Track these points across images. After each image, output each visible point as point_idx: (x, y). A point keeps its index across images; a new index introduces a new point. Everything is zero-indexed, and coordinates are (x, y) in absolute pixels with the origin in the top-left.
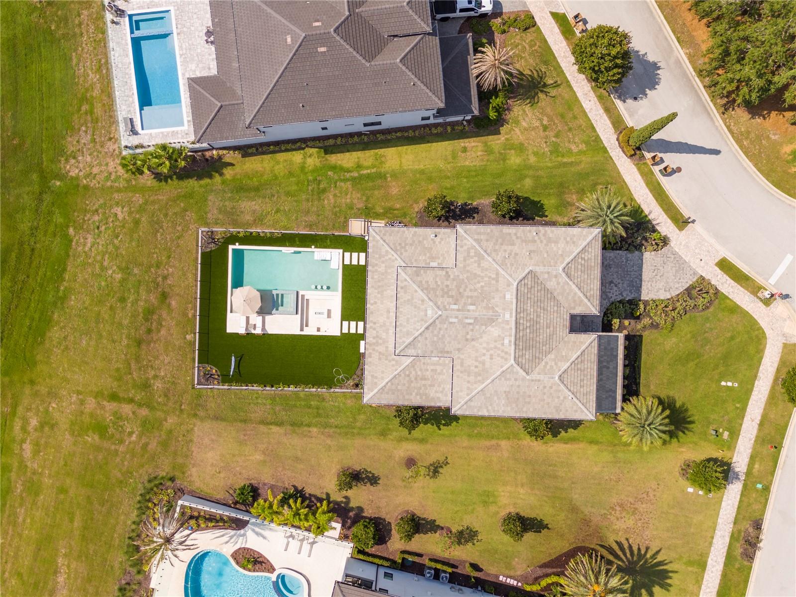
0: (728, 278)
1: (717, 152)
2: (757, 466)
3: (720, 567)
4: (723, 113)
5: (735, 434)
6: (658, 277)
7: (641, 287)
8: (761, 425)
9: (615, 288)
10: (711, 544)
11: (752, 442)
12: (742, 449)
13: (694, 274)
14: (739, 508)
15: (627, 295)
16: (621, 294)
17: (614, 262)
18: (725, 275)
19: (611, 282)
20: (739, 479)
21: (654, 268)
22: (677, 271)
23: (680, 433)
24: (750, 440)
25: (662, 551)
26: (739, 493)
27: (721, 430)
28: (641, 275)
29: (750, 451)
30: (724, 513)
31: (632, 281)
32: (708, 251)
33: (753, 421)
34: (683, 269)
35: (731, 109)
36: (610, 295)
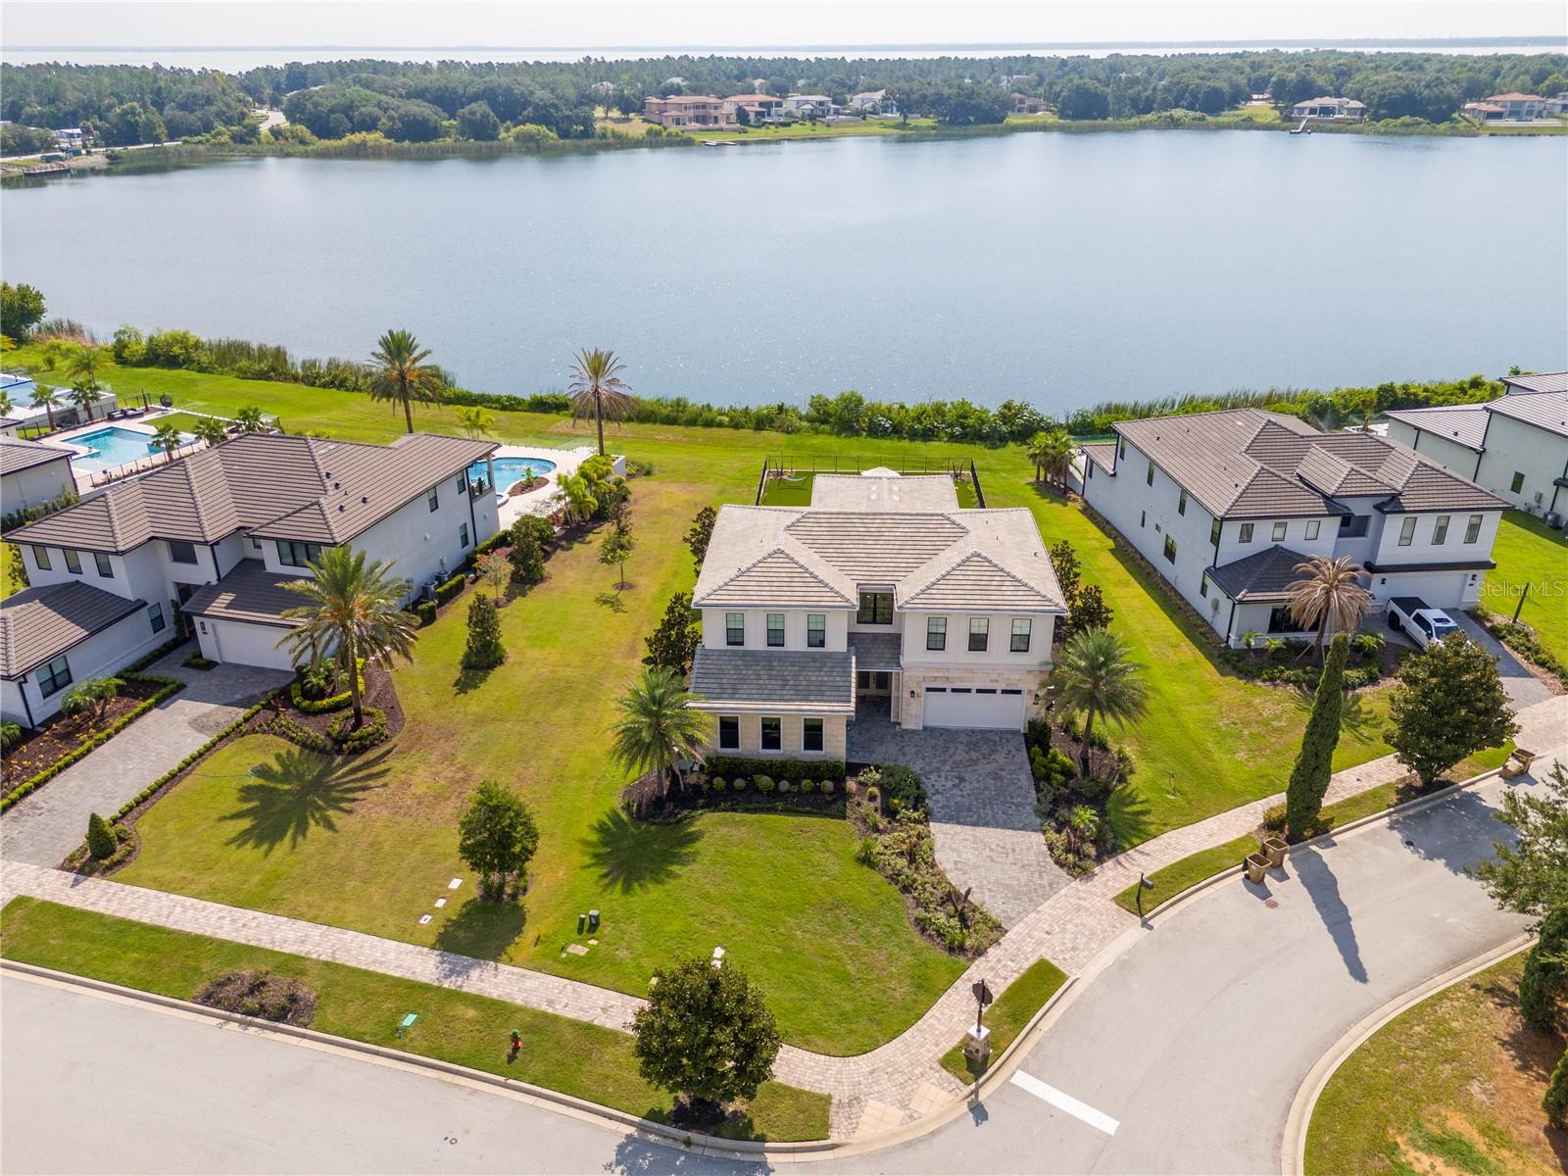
0: (1010, 981)
1: (1358, 973)
2: (471, 1013)
3: (226, 933)
4: (1476, 986)
5: (577, 971)
6: (987, 852)
7: (959, 823)
8: (588, 1028)
9: (949, 784)
10: (298, 916)
11: (544, 1007)
12: (528, 983)
13: (1010, 919)
14: (367, 973)
15: (937, 801)
16: (937, 792)
17: (1008, 786)
18: (1016, 976)
19: (962, 780)
20: (447, 977)
21: (1008, 846)
22: (1008, 887)
23: (605, 871)
24: (550, 1003)
25: (328, 833)
26: (408, 976)
27: (593, 942)
28: (986, 824)
29: (519, 1002)
30: (367, 945)
31: (970, 810)
32: (1074, 949)
33: (604, 1010)
34: (1016, 899)
35: (1497, 1000)
36: (933, 777)
